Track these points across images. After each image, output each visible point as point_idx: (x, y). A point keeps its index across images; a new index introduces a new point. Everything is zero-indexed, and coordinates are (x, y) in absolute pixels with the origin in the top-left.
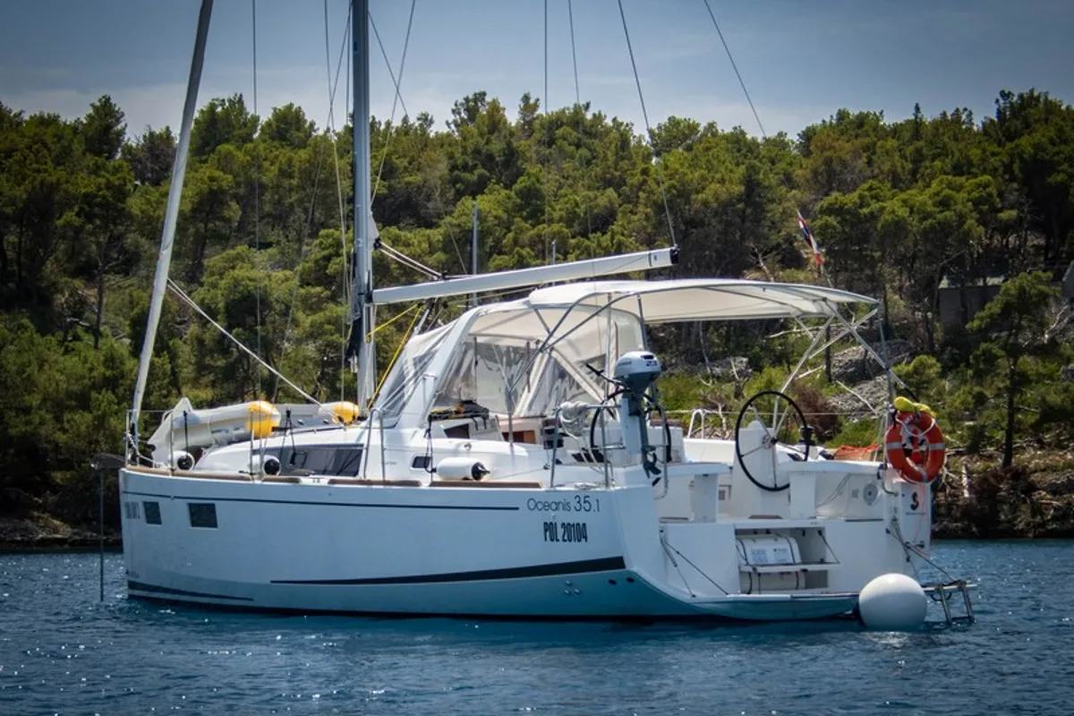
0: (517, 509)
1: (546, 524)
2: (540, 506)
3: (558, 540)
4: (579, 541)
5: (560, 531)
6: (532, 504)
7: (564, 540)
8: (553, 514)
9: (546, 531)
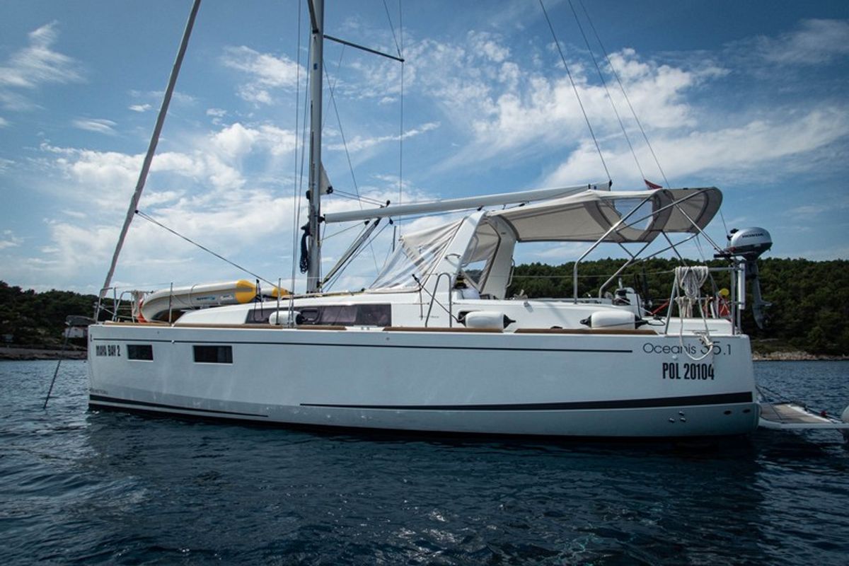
0: (631, 351)
1: (664, 364)
2: (658, 349)
3: (678, 378)
4: (705, 379)
5: (682, 371)
6: (649, 348)
7: (686, 378)
8: (674, 357)
9: (664, 370)
